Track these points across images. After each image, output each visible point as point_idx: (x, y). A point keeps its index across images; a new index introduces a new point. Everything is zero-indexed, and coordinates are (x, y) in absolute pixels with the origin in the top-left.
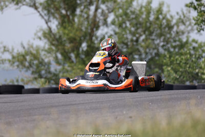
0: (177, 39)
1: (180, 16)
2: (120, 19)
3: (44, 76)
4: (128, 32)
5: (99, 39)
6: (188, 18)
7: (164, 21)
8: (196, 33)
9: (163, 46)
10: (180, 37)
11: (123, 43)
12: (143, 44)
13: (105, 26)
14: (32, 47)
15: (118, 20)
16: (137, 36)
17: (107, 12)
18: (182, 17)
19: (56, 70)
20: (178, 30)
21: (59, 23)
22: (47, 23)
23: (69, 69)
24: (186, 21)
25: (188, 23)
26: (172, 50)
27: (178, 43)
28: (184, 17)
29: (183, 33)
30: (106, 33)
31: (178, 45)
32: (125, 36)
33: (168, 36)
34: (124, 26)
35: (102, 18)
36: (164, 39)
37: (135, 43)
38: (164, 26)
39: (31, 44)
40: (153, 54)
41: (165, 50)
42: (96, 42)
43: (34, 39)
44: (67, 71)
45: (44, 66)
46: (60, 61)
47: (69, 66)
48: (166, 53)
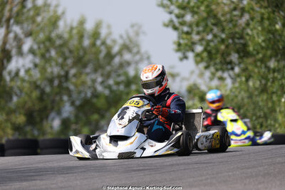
0: (121, 72)
1: (125, 41)
2: (42, 46)
4: (53, 63)
5: (13, 74)
7: (103, 48)
9: (102, 83)
11: (47, 79)
12: (74, 80)
13: (19, 56)
15: (39, 48)
16: (66, 68)
17: (22, 36)
18: (128, 42)
20: (122, 61)
25: (135, 50)
26: (115, 88)
27: (122, 78)
28: (131, 41)
29: (128, 64)
30: (23, 66)
31: (122, 82)
32: (49, 70)
34: (47, 55)
37: (63, 79)
38: (102, 55)
40: (89, 95)
41: (106, 87)
42: (8, 78)
48: (107, 92)
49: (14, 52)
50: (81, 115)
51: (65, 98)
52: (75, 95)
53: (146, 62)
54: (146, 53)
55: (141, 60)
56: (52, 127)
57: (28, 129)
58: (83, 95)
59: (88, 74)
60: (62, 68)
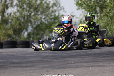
2: (21, 3)
4: (25, 10)
5: (9, 15)
9: (44, 18)
11: (22, 17)
12: (33, 17)
13: (11, 7)
15: (19, 4)
16: (30, 12)
18: (55, 2)
20: (53, 10)
25: (58, 6)
26: (49, 20)
29: (55, 11)
31: (53, 18)
32: (23, 13)
33: (48, 13)
34: (23, 7)
36: (45, 14)
37: (29, 17)
40: (39, 23)
41: (46, 20)
48: (46, 22)
49: (9, 5)
50: (35, 31)
51: (29, 24)
52: (33, 23)
53: (62, 10)
54: (63, 7)
55: (61, 9)
56: (24, 36)
57: (14, 36)
58: (37, 23)
59: (39, 15)
60: (29, 12)
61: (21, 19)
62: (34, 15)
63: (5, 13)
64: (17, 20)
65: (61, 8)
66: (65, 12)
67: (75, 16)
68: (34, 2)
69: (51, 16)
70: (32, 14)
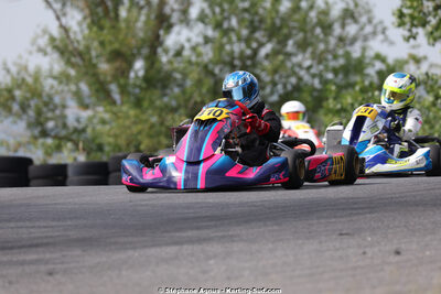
0: (341, 52)
1: (347, 4)
2: (217, 10)
3: (53, 134)
4: (234, 38)
5: (172, 53)
6: (363, 8)
7: (313, 14)
8: (383, 41)
9: (309, 68)
10: (349, 49)
11: (224, 63)
12: (266, 63)
13: (184, 25)
14: (26, 68)
15: (214, 13)
16: (254, 45)
18: (352, 6)
19: (78, 120)
20: (344, 35)
21: (85, 18)
22: (58, 18)
23: (107, 116)
24: (361, 15)
25: (364, 19)
27: (341, 61)
28: (356, 5)
29: (354, 40)
30: (189, 40)
31: (341, 68)
32: (228, 47)
33: (322, 46)
34: (225, 25)
35: (176, 6)
36: (313, 53)
39: (23, 62)
40: (289, 87)
41: (314, 76)
42: (164, 59)
43: (30, 53)
44: (103, 122)
45: (53, 110)
46: (87, 101)
47: (106, 111)
48: (316, 83)
49: (175, 17)
53: (380, 37)
54: (381, 22)
55: (374, 33)
58: (280, 88)
59: (289, 55)
60: (249, 46)
61: (221, 70)
62: (267, 56)
63: (160, 50)
64: (203, 76)
65: (375, 27)
66: (392, 43)
67: (425, 58)
68: (268, 5)
69: (335, 57)
70: (263, 52)
